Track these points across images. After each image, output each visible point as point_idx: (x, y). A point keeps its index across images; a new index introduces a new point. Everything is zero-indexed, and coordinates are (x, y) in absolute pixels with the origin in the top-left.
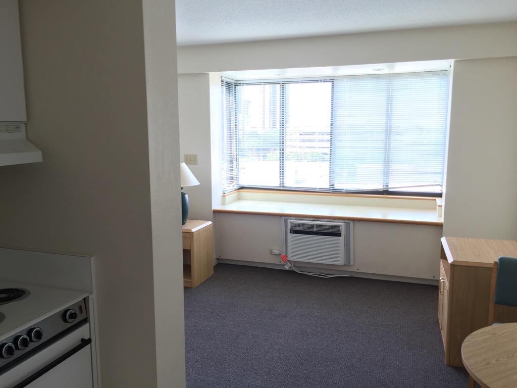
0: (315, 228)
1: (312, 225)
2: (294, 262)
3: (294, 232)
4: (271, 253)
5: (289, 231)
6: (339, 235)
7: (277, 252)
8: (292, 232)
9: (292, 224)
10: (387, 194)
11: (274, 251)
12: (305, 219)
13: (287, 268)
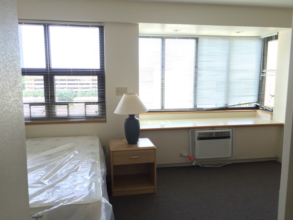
0: (214, 135)
1: (212, 133)
2: (199, 159)
3: (200, 139)
4: (181, 155)
5: (196, 138)
6: (228, 137)
7: (186, 154)
8: (199, 139)
9: (199, 134)
10: (228, 110)
11: (183, 154)
12: (205, 129)
13: (194, 164)
